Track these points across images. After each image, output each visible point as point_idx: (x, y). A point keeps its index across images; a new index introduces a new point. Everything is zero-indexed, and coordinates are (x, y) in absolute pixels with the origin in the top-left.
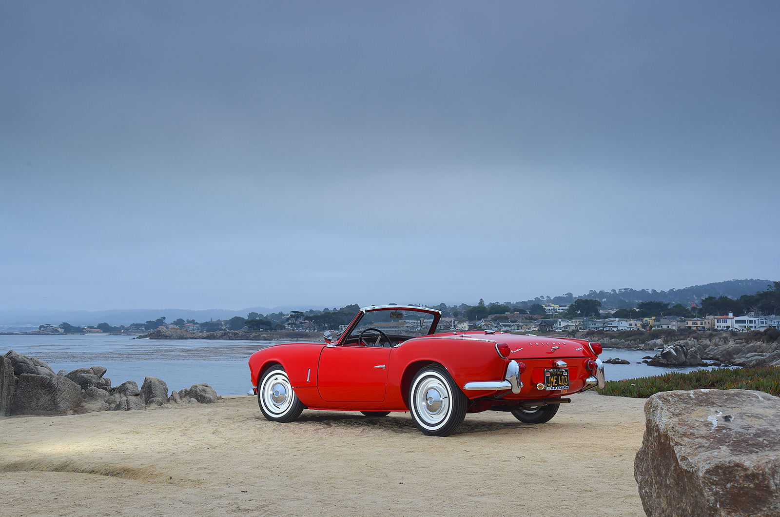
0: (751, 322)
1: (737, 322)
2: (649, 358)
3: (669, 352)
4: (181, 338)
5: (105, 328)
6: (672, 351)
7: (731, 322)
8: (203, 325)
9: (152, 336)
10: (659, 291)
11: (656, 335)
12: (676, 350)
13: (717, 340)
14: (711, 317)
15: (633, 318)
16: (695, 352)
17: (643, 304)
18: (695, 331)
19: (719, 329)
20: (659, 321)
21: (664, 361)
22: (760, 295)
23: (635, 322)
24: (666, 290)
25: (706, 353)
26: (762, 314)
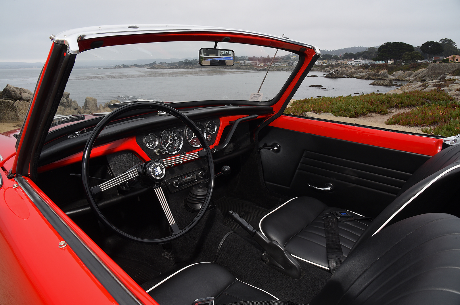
0: (359, 62)
1: (355, 62)
2: (325, 74)
3: (333, 73)
4: (161, 69)
5: (136, 66)
6: (333, 72)
7: (353, 62)
8: (169, 64)
9: (151, 68)
10: (329, 50)
11: (327, 66)
12: (335, 72)
13: (348, 68)
14: (346, 60)
15: (320, 60)
16: (341, 73)
17: (324, 55)
18: (341, 65)
19: (349, 64)
20: (329, 61)
21: (330, 76)
22: (363, 52)
23: (321, 62)
24: (332, 50)
25: (344, 73)
26: (363, 59)
